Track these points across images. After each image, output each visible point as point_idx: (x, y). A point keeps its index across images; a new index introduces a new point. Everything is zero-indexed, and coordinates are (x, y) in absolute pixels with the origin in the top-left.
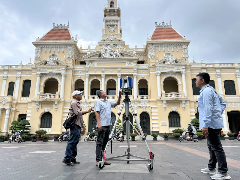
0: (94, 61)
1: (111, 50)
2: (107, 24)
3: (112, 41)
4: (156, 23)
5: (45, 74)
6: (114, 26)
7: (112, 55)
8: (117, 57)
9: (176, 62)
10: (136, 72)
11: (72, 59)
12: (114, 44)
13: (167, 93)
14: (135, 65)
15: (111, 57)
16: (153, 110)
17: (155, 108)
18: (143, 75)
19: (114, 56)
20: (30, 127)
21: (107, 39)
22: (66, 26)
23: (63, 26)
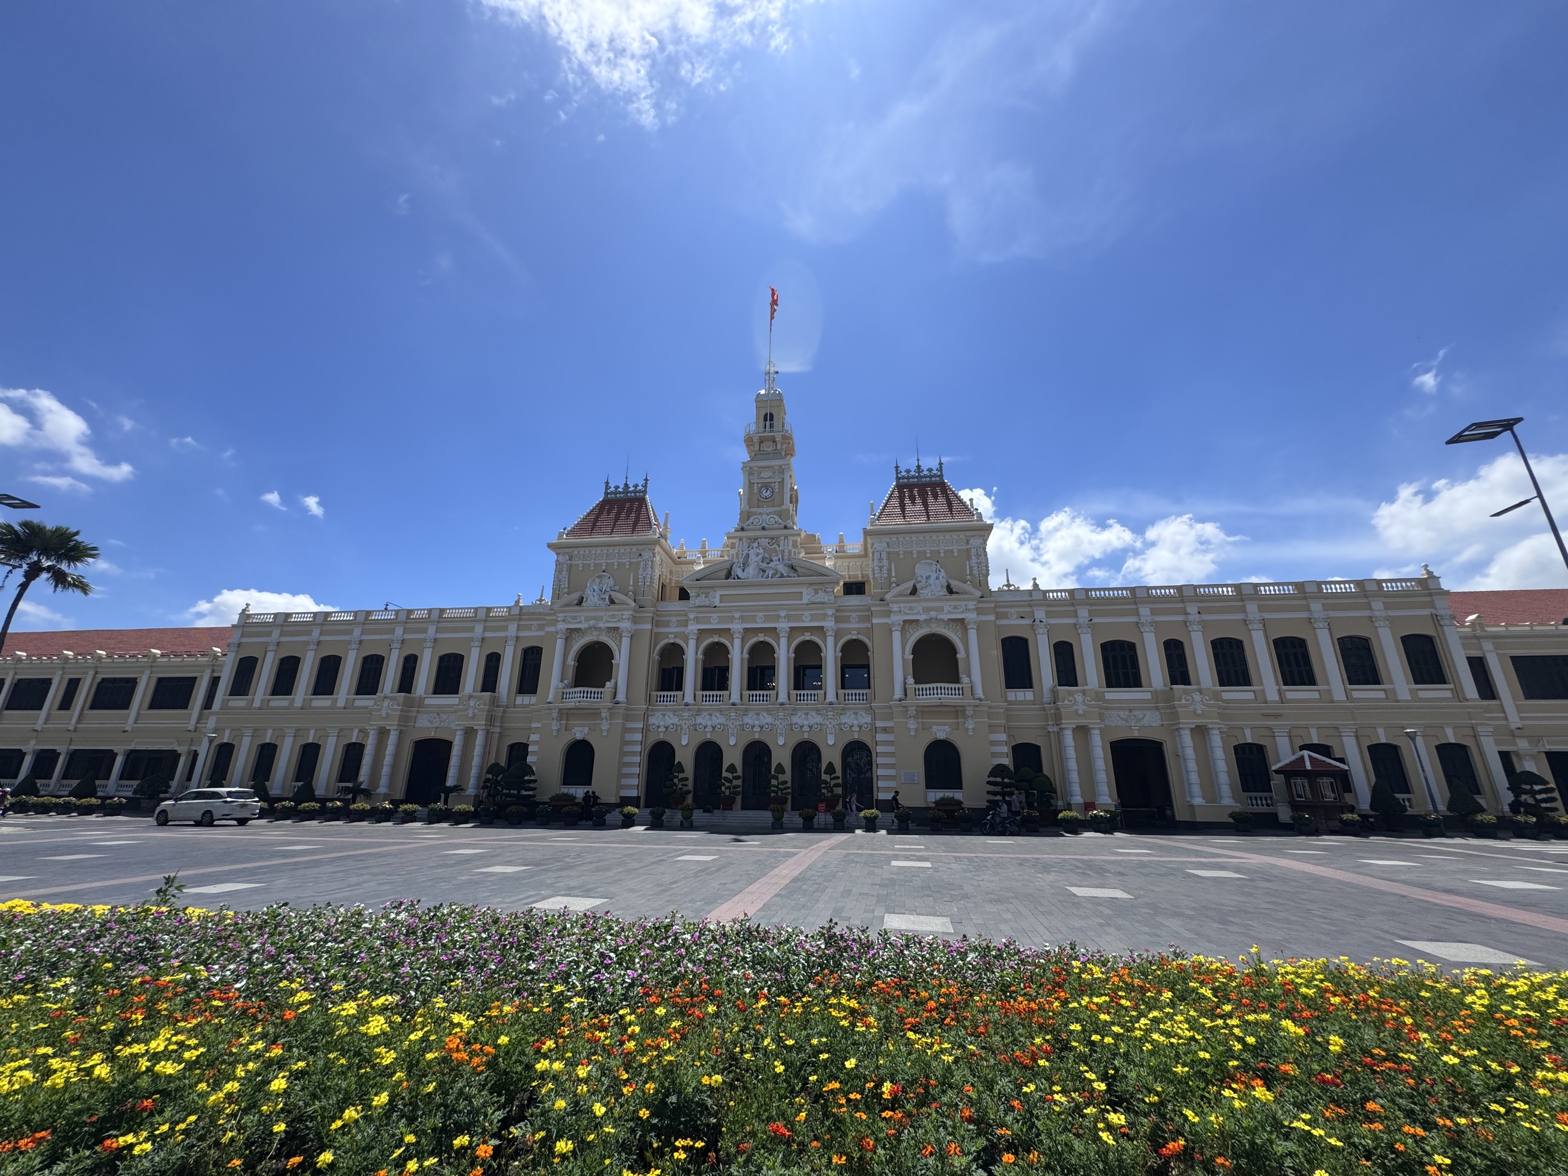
0: (712, 589)
1: (760, 556)
2: (752, 479)
3: (764, 528)
4: (897, 467)
5: (578, 630)
6: (773, 485)
7: (764, 571)
9: (950, 590)
10: (831, 621)
12: (772, 539)
13: (921, 686)
14: (830, 597)
15: (760, 577)
16: (880, 737)
17: (885, 730)
18: (854, 629)
19: (769, 572)
20: (535, 781)
22: (640, 488)
23: (632, 489)
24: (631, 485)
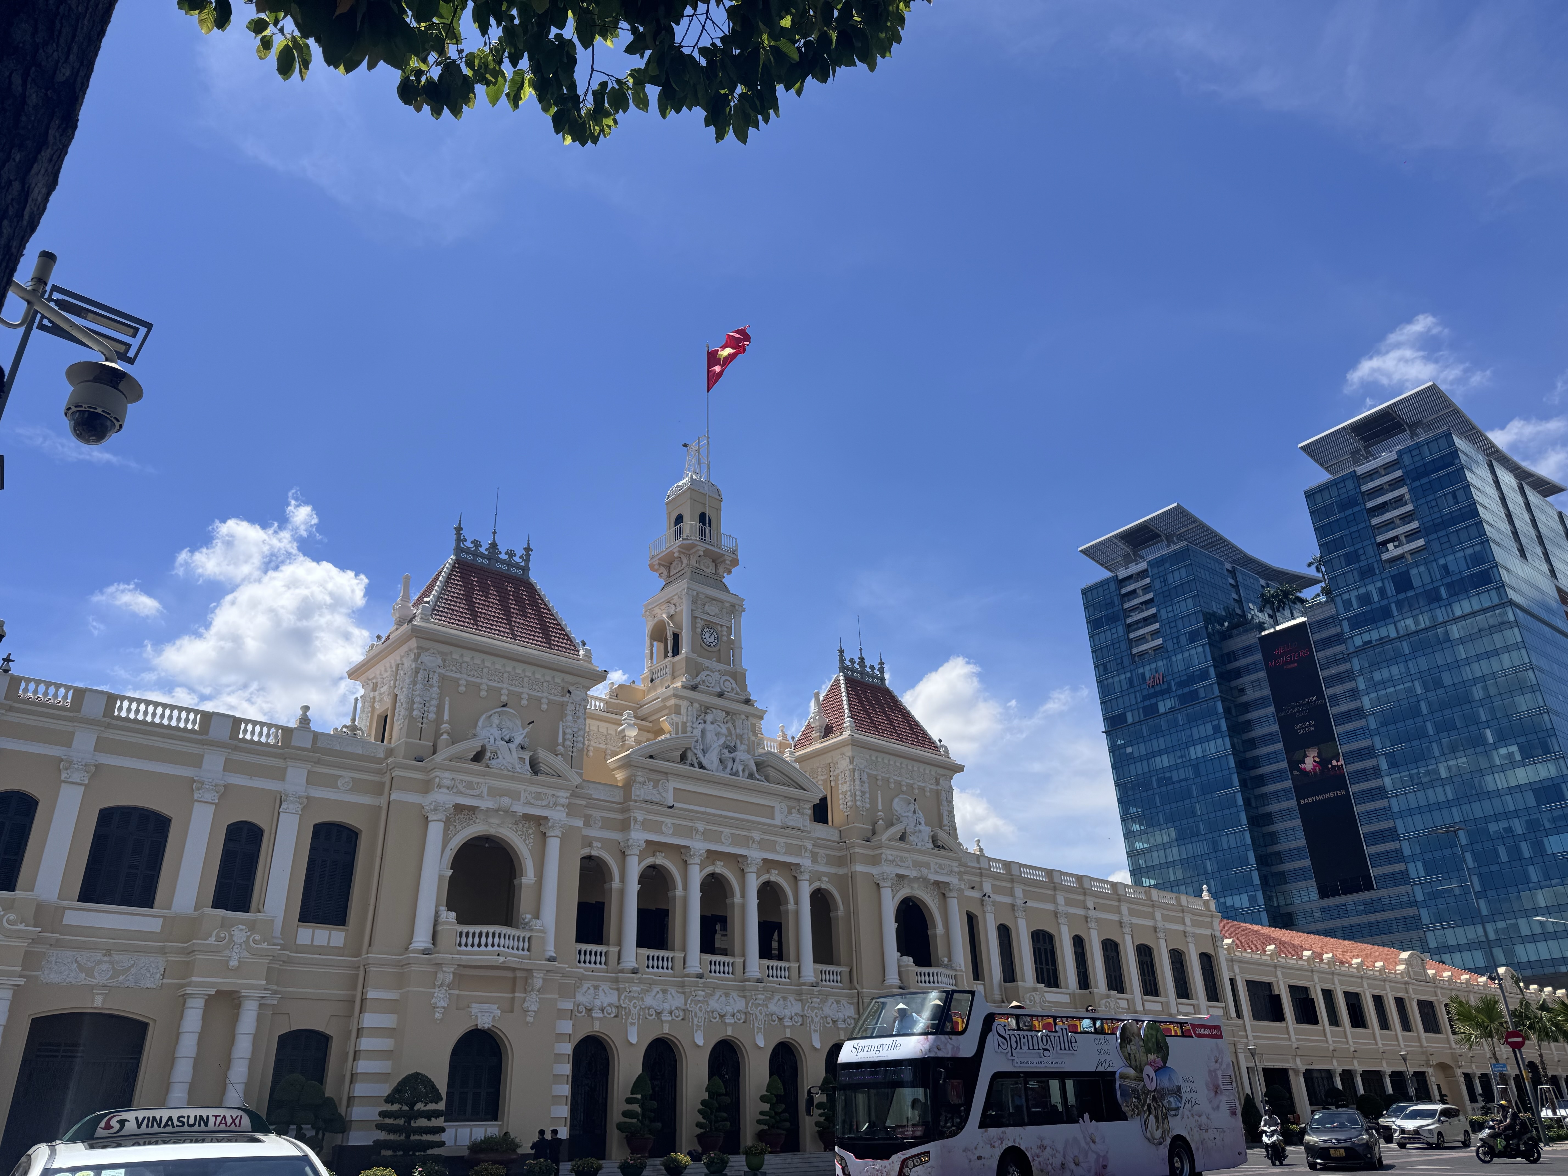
0: (665, 776)
3: (721, 694)
4: (843, 651)
5: (471, 810)
6: (719, 629)
9: (935, 843)
10: (808, 858)
14: (805, 823)
18: (821, 874)
22: (518, 559)
23: (503, 556)
24: (502, 548)
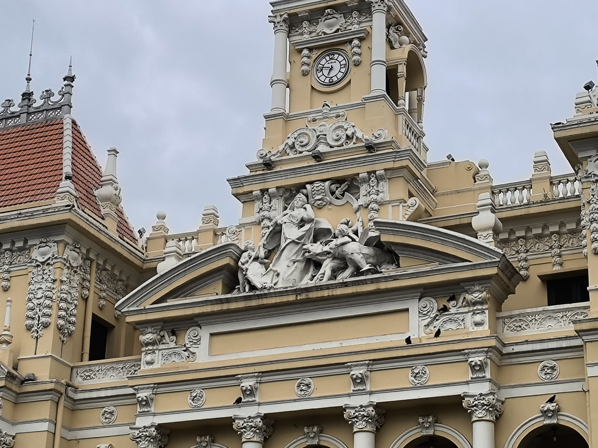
0: (193, 321)
2: (297, 39)
3: (318, 157)
6: (348, 48)
7: (319, 264)
8: (348, 272)
10: (483, 379)
11: (52, 328)
14: (478, 318)
15: (306, 282)
19: (327, 266)
21: (292, 147)
22: (56, 98)
23: (38, 103)
